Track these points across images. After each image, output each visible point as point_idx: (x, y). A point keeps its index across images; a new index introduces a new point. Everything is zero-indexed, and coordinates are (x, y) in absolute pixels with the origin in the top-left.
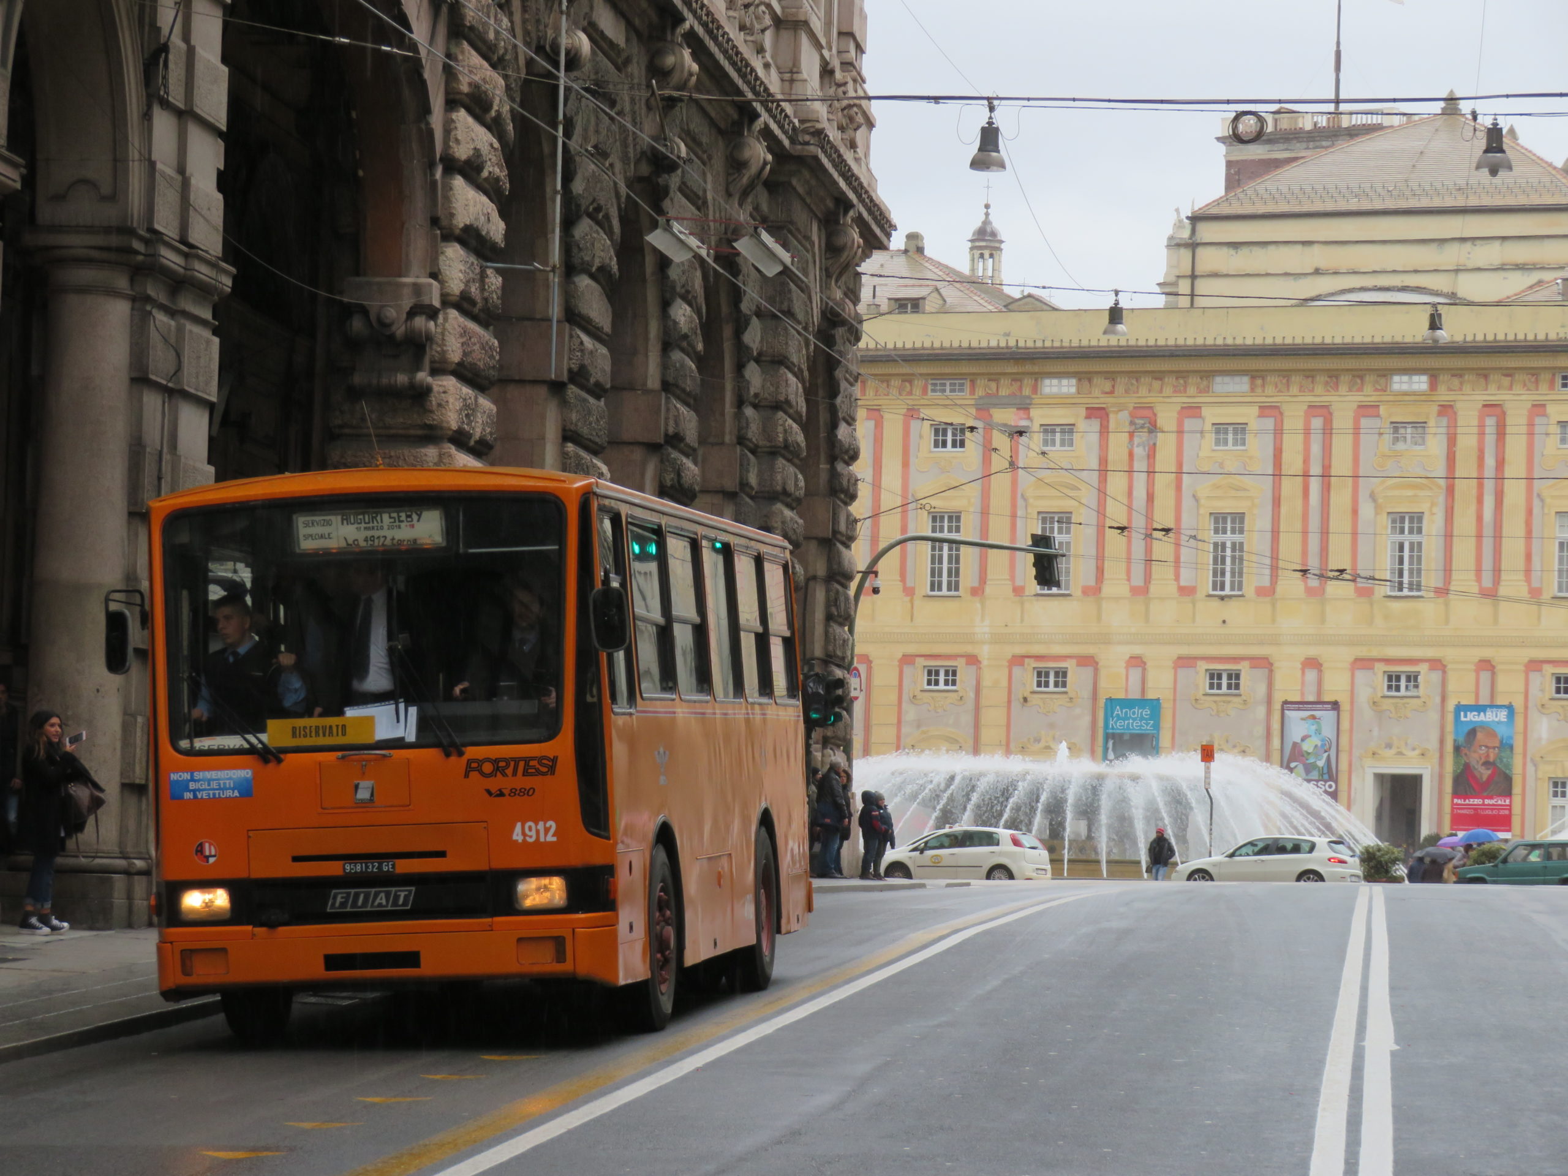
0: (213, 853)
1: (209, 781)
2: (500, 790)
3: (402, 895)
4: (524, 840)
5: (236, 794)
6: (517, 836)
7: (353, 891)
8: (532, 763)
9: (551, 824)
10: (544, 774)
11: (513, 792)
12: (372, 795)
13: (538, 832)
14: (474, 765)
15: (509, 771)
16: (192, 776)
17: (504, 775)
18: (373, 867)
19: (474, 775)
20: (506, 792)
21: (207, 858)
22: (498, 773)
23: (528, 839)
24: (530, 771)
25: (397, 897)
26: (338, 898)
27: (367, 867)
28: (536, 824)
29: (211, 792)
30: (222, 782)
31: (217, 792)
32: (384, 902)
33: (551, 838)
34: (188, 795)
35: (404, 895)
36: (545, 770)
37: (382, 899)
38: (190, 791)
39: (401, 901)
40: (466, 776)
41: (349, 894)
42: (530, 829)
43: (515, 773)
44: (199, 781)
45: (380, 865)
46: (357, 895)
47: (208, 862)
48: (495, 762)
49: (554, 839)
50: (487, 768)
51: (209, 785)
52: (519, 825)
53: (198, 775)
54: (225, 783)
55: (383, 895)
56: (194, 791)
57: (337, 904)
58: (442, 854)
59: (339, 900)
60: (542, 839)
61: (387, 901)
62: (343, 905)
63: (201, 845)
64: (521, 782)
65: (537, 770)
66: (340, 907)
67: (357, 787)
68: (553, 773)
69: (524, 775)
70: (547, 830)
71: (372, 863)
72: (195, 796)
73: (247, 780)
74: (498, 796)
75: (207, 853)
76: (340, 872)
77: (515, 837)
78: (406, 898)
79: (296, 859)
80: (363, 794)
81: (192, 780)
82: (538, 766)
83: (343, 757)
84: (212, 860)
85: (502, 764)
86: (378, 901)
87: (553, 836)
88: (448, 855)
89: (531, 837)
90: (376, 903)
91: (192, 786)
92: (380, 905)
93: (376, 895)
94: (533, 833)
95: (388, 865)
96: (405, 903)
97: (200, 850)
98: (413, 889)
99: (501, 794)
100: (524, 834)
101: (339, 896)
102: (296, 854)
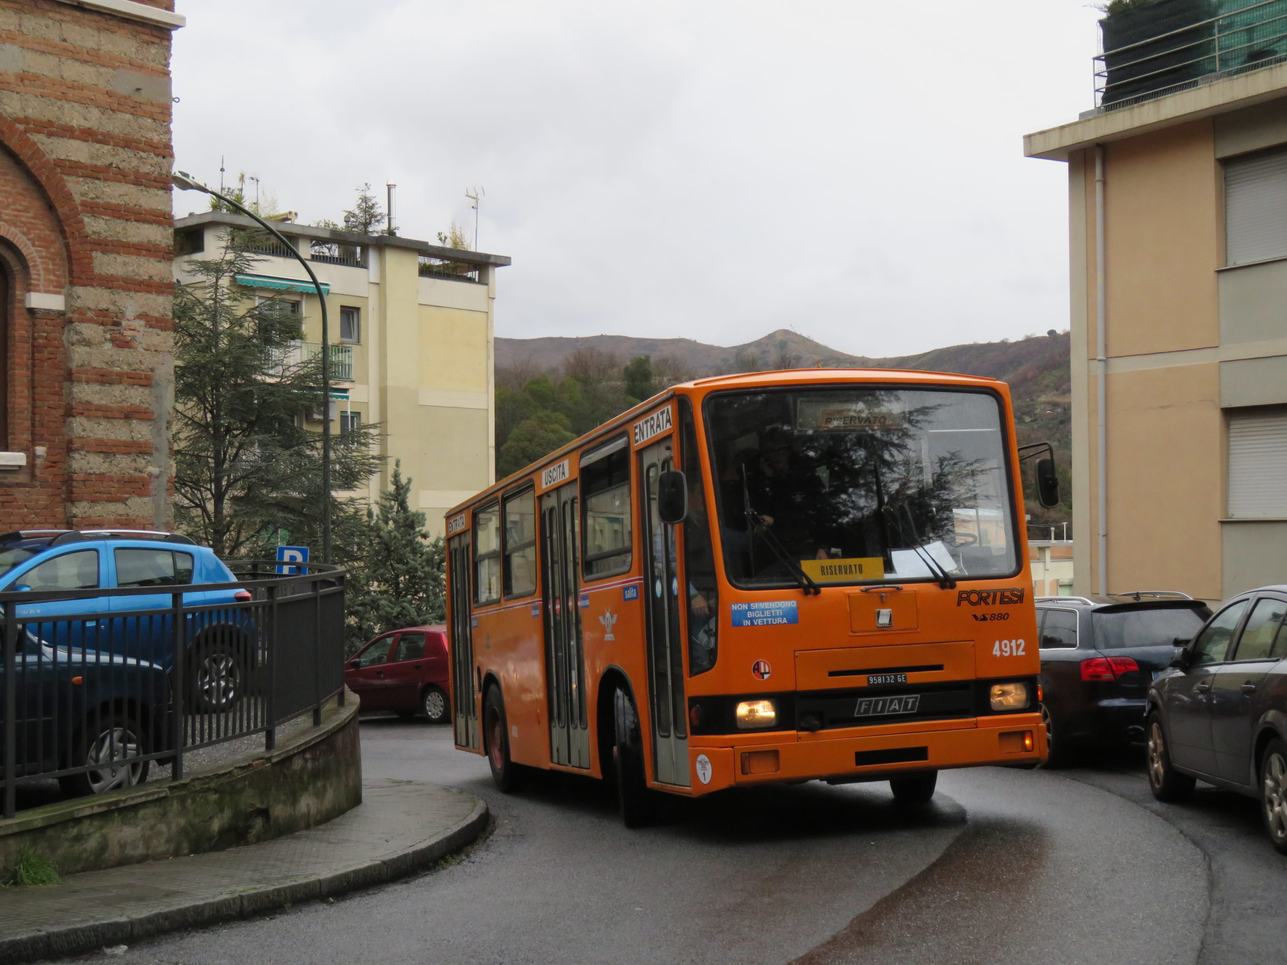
0: (767, 671)
1: (763, 610)
2: (983, 615)
3: (911, 701)
4: (1001, 655)
5: (785, 621)
6: (996, 652)
7: (874, 699)
8: (1006, 594)
9: (1021, 641)
10: (1015, 602)
11: (993, 617)
12: (890, 620)
13: (1011, 648)
14: (964, 596)
15: (990, 600)
16: (749, 607)
17: (987, 603)
18: (891, 679)
19: (964, 603)
20: (988, 617)
21: (763, 674)
22: (982, 602)
23: (1004, 653)
24: (1005, 600)
25: (907, 704)
26: (862, 705)
27: (886, 679)
28: (1010, 642)
29: (765, 620)
30: (773, 611)
31: (770, 619)
32: (897, 707)
33: (1021, 653)
34: (747, 623)
35: (911, 700)
36: (1015, 599)
37: (895, 706)
38: (748, 619)
39: (909, 707)
40: (959, 604)
41: (871, 702)
42: (1006, 646)
43: (994, 602)
44: (755, 610)
45: (896, 676)
46: (877, 703)
47: (763, 678)
48: (979, 593)
49: (1023, 653)
50: (974, 598)
51: (763, 614)
52: (997, 643)
53: (755, 606)
54: (775, 612)
55: (896, 701)
56: (751, 619)
57: (862, 711)
58: (940, 667)
59: (863, 707)
60: (1015, 654)
61: (900, 707)
62: (866, 711)
63: (758, 664)
64: (998, 608)
65: (1010, 599)
66: (864, 713)
67: (879, 613)
68: (1022, 602)
69: (1000, 603)
70: (1018, 646)
71: (890, 676)
72: (752, 624)
73: (792, 609)
74: (982, 620)
75: (763, 671)
76: (865, 684)
77: (994, 653)
78: (914, 703)
79: (832, 674)
80: (884, 620)
81: (750, 609)
82: (1010, 596)
83: (866, 591)
84: (766, 676)
85: (984, 595)
86: (893, 707)
87: (1023, 651)
88: (945, 667)
89: (1006, 652)
90: (891, 709)
91: (750, 614)
92: (894, 710)
93: (892, 702)
94: (1008, 649)
95: (901, 677)
96: (912, 709)
97: (757, 668)
98: (919, 696)
99: (984, 619)
100: (1001, 650)
101: (864, 704)
102: (833, 669)
